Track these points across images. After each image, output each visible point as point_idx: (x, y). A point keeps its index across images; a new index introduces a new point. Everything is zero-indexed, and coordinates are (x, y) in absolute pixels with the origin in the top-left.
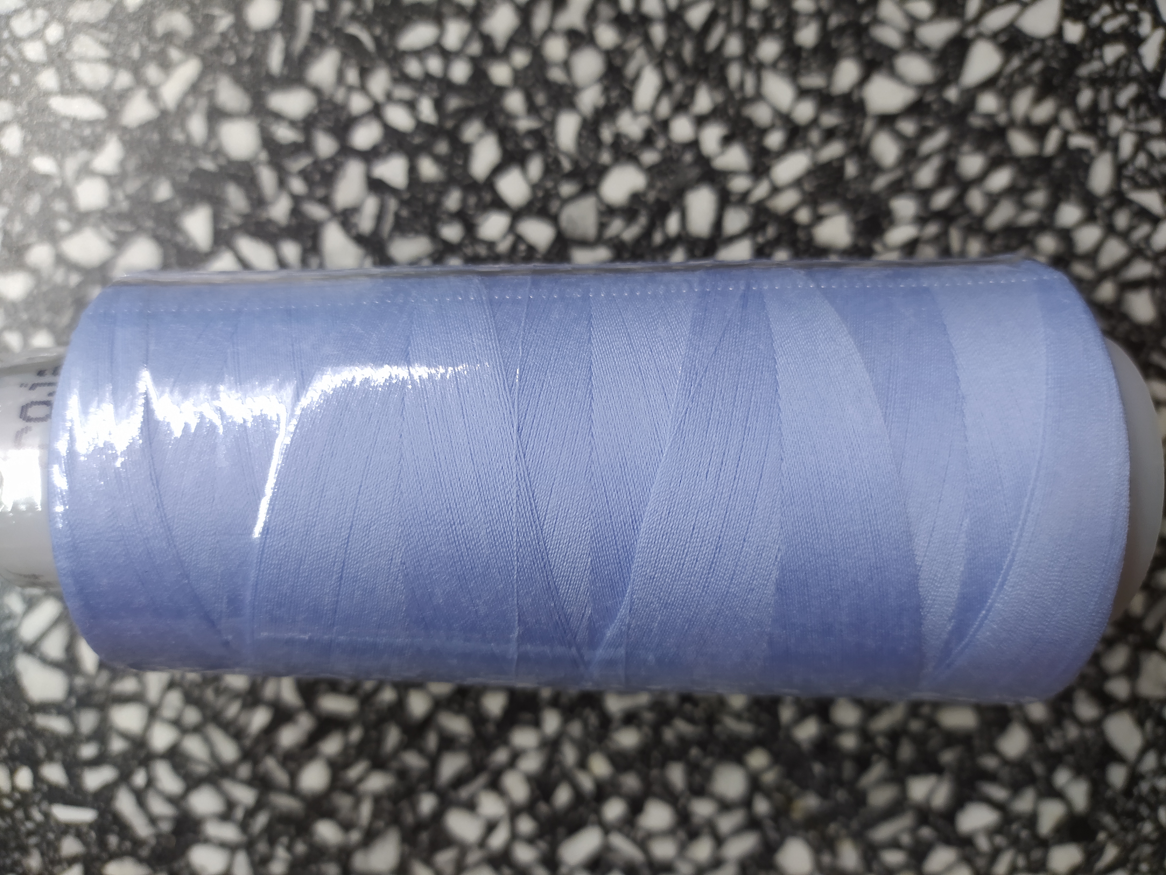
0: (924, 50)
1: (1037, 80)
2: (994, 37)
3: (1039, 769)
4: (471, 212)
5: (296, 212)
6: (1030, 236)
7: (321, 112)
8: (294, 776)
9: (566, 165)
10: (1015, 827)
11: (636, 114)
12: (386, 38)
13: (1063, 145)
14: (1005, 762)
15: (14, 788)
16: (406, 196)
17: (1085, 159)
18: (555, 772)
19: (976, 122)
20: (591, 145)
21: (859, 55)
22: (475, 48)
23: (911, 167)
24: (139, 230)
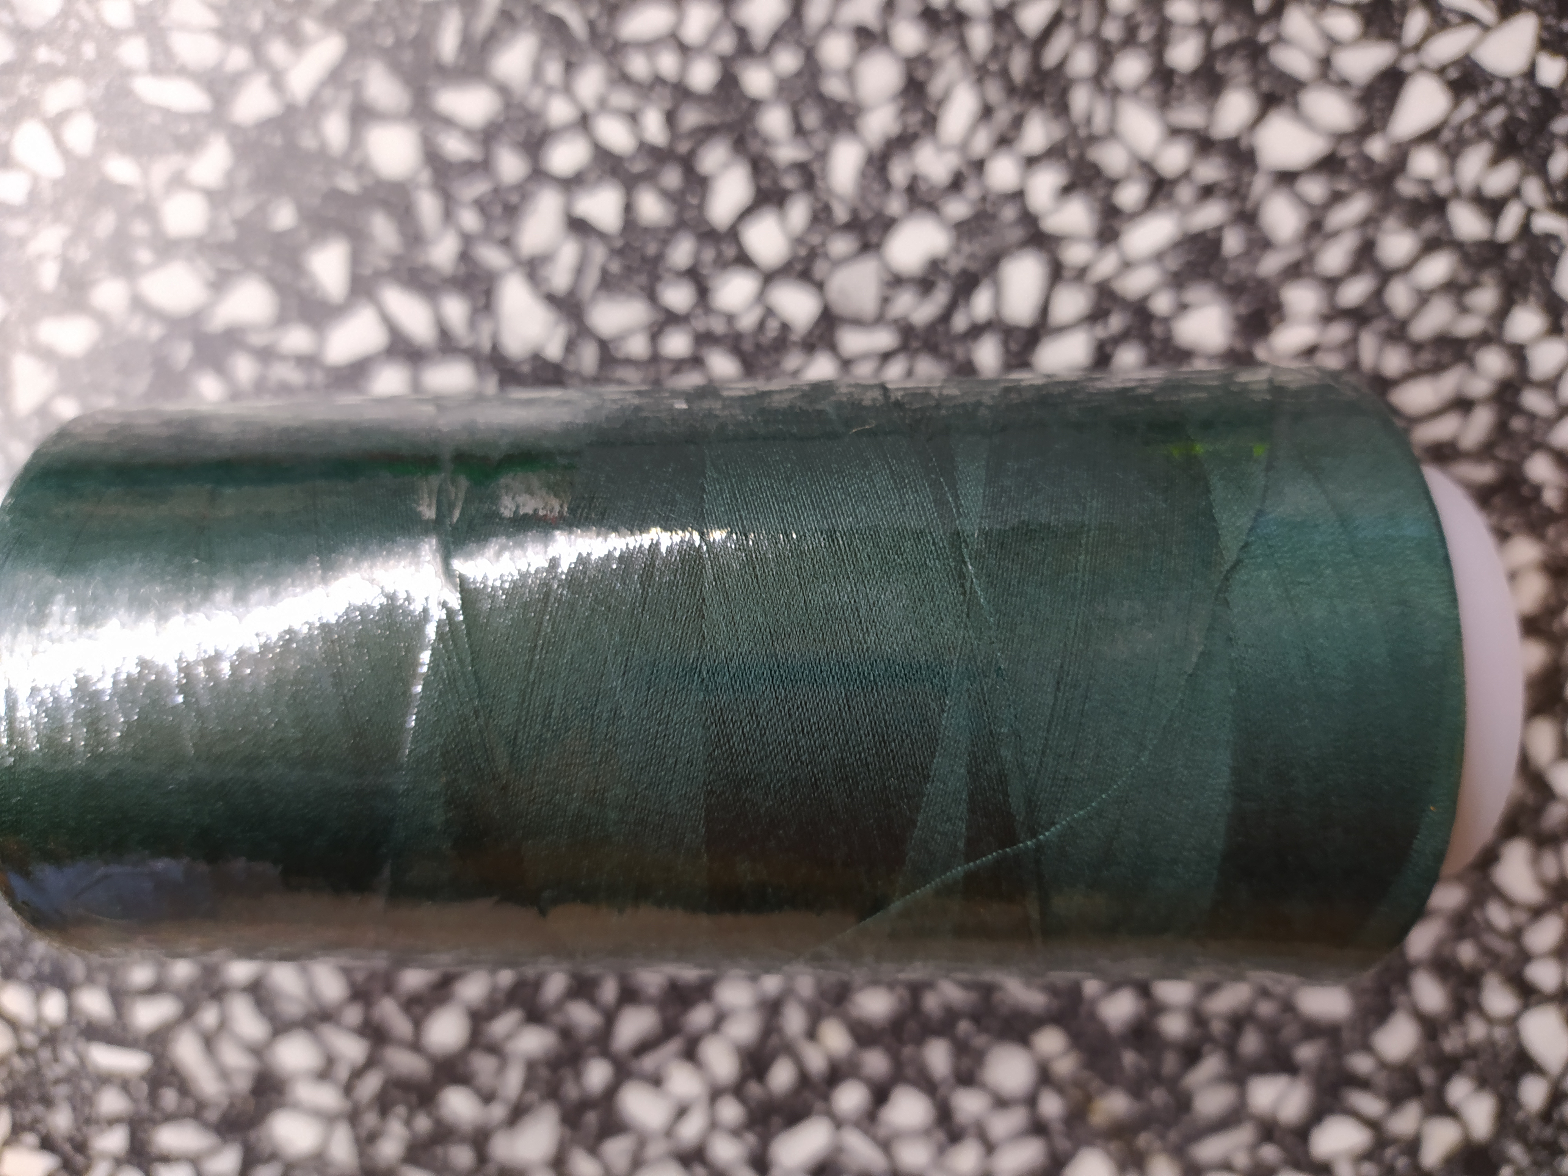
0: (1344, 84)
1: (1495, 134)
2: (1441, 71)
3: (1428, 1076)
4: (705, 271)
5: (465, 256)
6: (1469, 349)
7: (507, 120)
8: (418, 1024)
9: (841, 214)
10: (1389, 1152)
11: (942, 149)
12: (602, 25)
13: (1525, 229)
14: (1383, 1065)
15: (40, 1019)
16: (619, 243)
17: (1554, 248)
18: (774, 1040)
19: (1406, 188)
20: (877, 187)
21: (1254, 84)
22: (726, 43)
23: (1315, 244)
24: (248, 267)
